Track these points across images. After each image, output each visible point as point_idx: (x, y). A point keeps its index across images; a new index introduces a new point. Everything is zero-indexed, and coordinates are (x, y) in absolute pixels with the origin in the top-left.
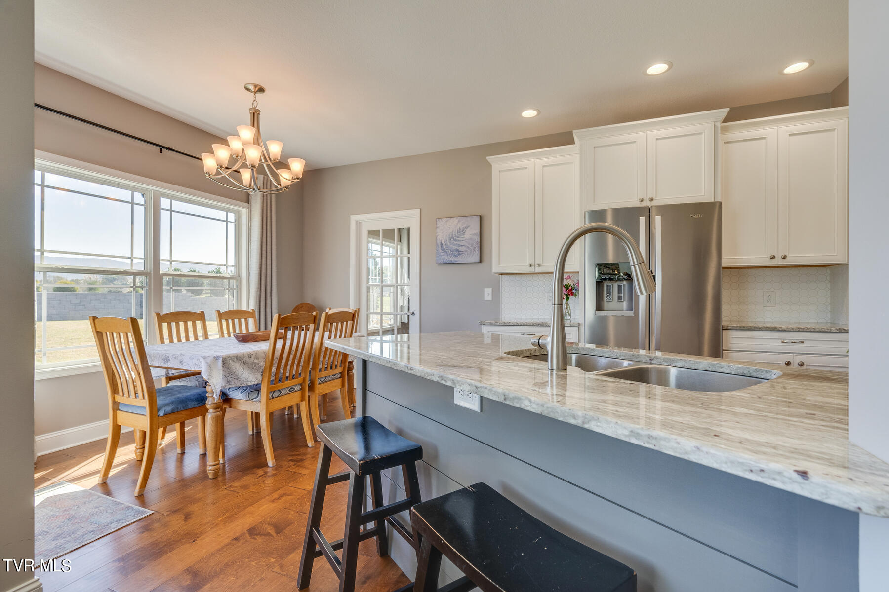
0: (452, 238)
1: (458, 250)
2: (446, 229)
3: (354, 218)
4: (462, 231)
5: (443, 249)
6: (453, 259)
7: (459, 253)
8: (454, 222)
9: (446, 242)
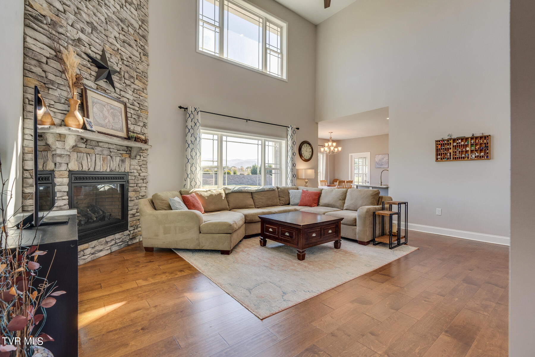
0: (380, 160)
1: (382, 164)
2: (378, 158)
3: (350, 155)
4: (383, 159)
5: (377, 164)
6: (380, 167)
7: (382, 165)
8: (380, 156)
9: (378, 161)
